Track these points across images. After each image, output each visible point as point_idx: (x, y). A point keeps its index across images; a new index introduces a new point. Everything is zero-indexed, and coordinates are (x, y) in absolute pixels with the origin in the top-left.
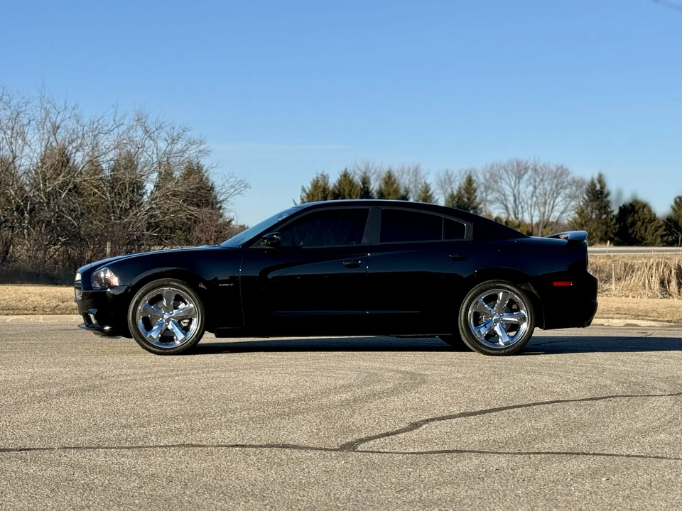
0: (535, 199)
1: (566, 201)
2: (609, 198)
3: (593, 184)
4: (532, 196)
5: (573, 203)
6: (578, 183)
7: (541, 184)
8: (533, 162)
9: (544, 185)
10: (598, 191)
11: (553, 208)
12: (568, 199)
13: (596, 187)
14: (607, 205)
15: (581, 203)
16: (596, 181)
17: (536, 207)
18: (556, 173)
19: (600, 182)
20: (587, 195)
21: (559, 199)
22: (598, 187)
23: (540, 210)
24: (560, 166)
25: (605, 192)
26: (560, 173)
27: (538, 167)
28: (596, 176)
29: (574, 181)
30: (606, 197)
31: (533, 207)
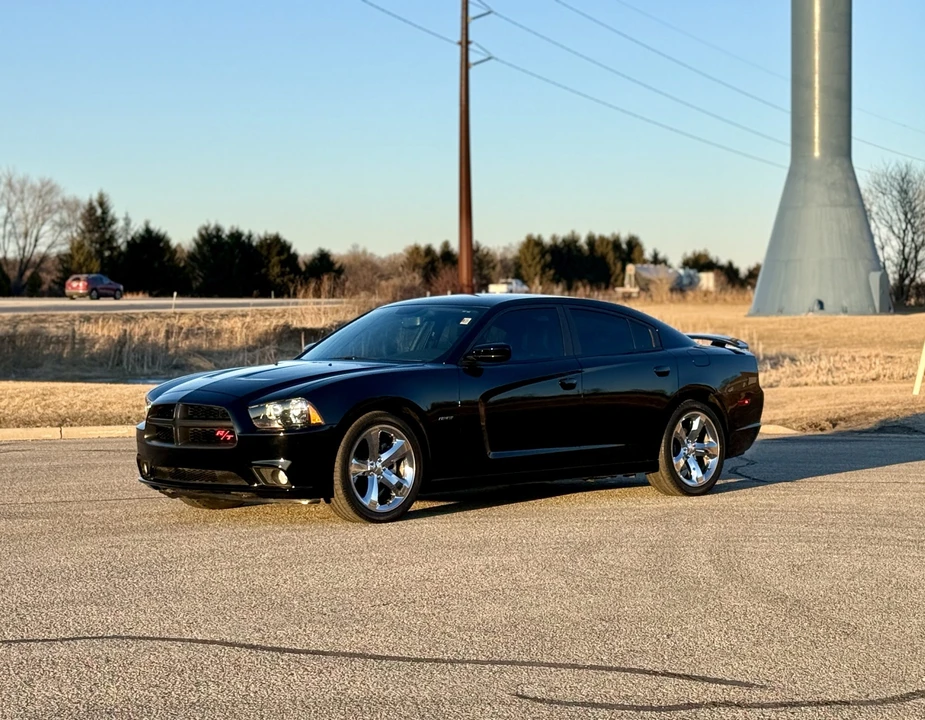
0: (9, 227)
1: (56, 231)
2: (114, 227)
3: (91, 209)
4: (6, 222)
5: (65, 234)
6: (70, 206)
7: (20, 204)
8: (6, 174)
9: (24, 207)
10: (97, 218)
11: (36, 240)
12: (57, 228)
13: (96, 211)
14: (112, 238)
15: (75, 235)
16: (95, 204)
17: (12, 239)
18: (40, 191)
19: (102, 204)
20: (84, 223)
21: (46, 228)
22: (99, 212)
23: (18, 244)
24: (47, 179)
25: (109, 219)
26: (46, 191)
27: (14, 181)
28: (95, 197)
29: (65, 203)
30: (110, 226)
31: (6, 240)
